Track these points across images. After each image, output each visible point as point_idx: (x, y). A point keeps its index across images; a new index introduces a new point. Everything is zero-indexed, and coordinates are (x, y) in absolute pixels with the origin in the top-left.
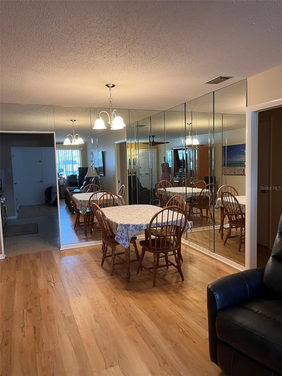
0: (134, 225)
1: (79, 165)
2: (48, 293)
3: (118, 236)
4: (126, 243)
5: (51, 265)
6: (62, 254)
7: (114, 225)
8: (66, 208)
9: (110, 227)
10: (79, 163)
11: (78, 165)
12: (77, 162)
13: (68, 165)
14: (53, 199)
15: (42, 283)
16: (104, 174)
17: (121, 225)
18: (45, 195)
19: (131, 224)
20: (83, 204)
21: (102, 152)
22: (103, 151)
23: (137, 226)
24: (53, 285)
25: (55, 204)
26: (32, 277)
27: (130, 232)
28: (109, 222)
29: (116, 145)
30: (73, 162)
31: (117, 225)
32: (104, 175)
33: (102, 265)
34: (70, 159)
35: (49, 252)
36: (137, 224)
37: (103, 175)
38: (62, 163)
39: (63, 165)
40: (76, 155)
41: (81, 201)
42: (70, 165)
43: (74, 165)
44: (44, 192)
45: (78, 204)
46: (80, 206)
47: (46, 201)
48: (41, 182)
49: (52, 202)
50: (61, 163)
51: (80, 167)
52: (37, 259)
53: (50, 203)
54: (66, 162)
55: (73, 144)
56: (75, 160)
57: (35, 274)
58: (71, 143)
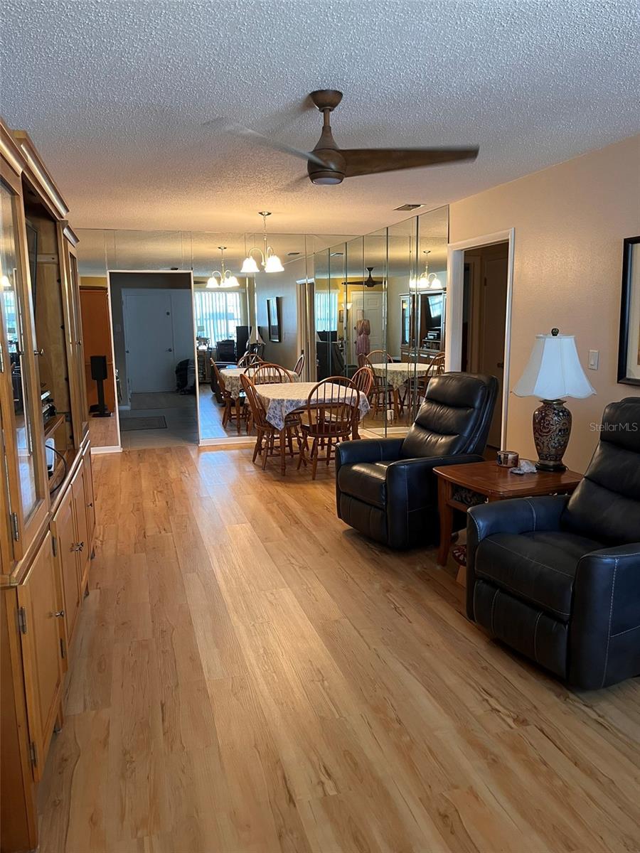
0: (289, 401)
1: (239, 321)
2: (181, 480)
3: (270, 413)
4: (279, 423)
5: (186, 459)
6: (200, 450)
7: (267, 401)
8: (213, 398)
9: (261, 404)
10: (239, 317)
11: (236, 321)
12: (236, 317)
13: (219, 321)
14: (190, 384)
15: (173, 474)
16: (280, 339)
17: (274, 400)
18: (175, 375)
19: (285, 399)
20: (235, 382)
21: (277, 298)
22: (279, 296)
23: (293, 401)
24: (187, 475)
25: (193, 392)
26: (161, 469)
27: (284, 409)
28: (260, 399)
29: (299, 286)
30: (228, 317)
31: (269, 400)
32: (280, 341)
33: (254, 461)
34: (222, 310)
35: (183, 448)
36: (293, 399)
37: (278, 341)
38: (208, 317)
39: (208, 321)
40: (233, 303)
41: (231, 377)
42: (222, 321)
43: (230, 321)
44: (175, 370)
45: (227, 383)
46: (230, 386)
47: (178, 385)
48: (170, 350)
49: (188, 387)
50: (205, 317)
51: (240, 325)
52: (167, 454)
53: (185, 389)
54: (215, 317)
55: (222, 286)
56: (232, 312)
57: (164, 467)
58: (219, 284)
